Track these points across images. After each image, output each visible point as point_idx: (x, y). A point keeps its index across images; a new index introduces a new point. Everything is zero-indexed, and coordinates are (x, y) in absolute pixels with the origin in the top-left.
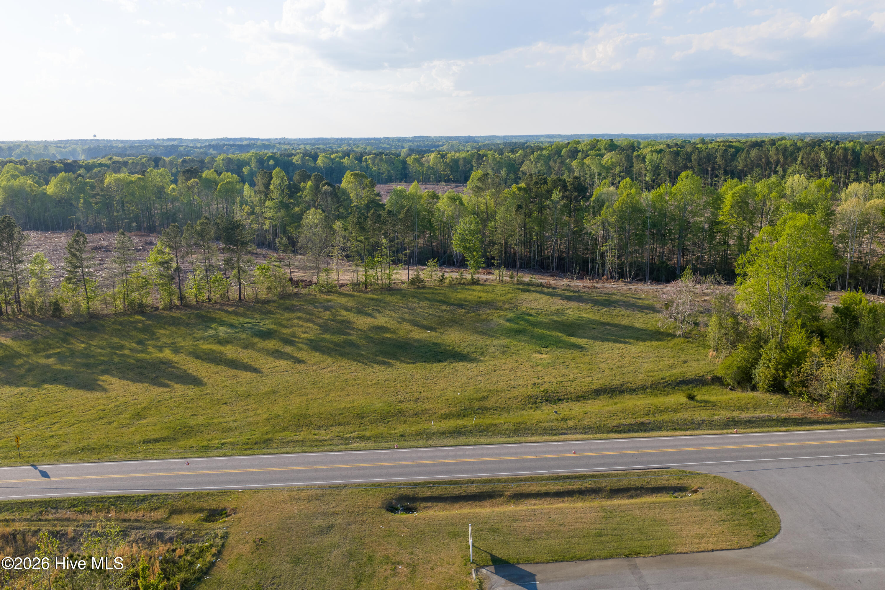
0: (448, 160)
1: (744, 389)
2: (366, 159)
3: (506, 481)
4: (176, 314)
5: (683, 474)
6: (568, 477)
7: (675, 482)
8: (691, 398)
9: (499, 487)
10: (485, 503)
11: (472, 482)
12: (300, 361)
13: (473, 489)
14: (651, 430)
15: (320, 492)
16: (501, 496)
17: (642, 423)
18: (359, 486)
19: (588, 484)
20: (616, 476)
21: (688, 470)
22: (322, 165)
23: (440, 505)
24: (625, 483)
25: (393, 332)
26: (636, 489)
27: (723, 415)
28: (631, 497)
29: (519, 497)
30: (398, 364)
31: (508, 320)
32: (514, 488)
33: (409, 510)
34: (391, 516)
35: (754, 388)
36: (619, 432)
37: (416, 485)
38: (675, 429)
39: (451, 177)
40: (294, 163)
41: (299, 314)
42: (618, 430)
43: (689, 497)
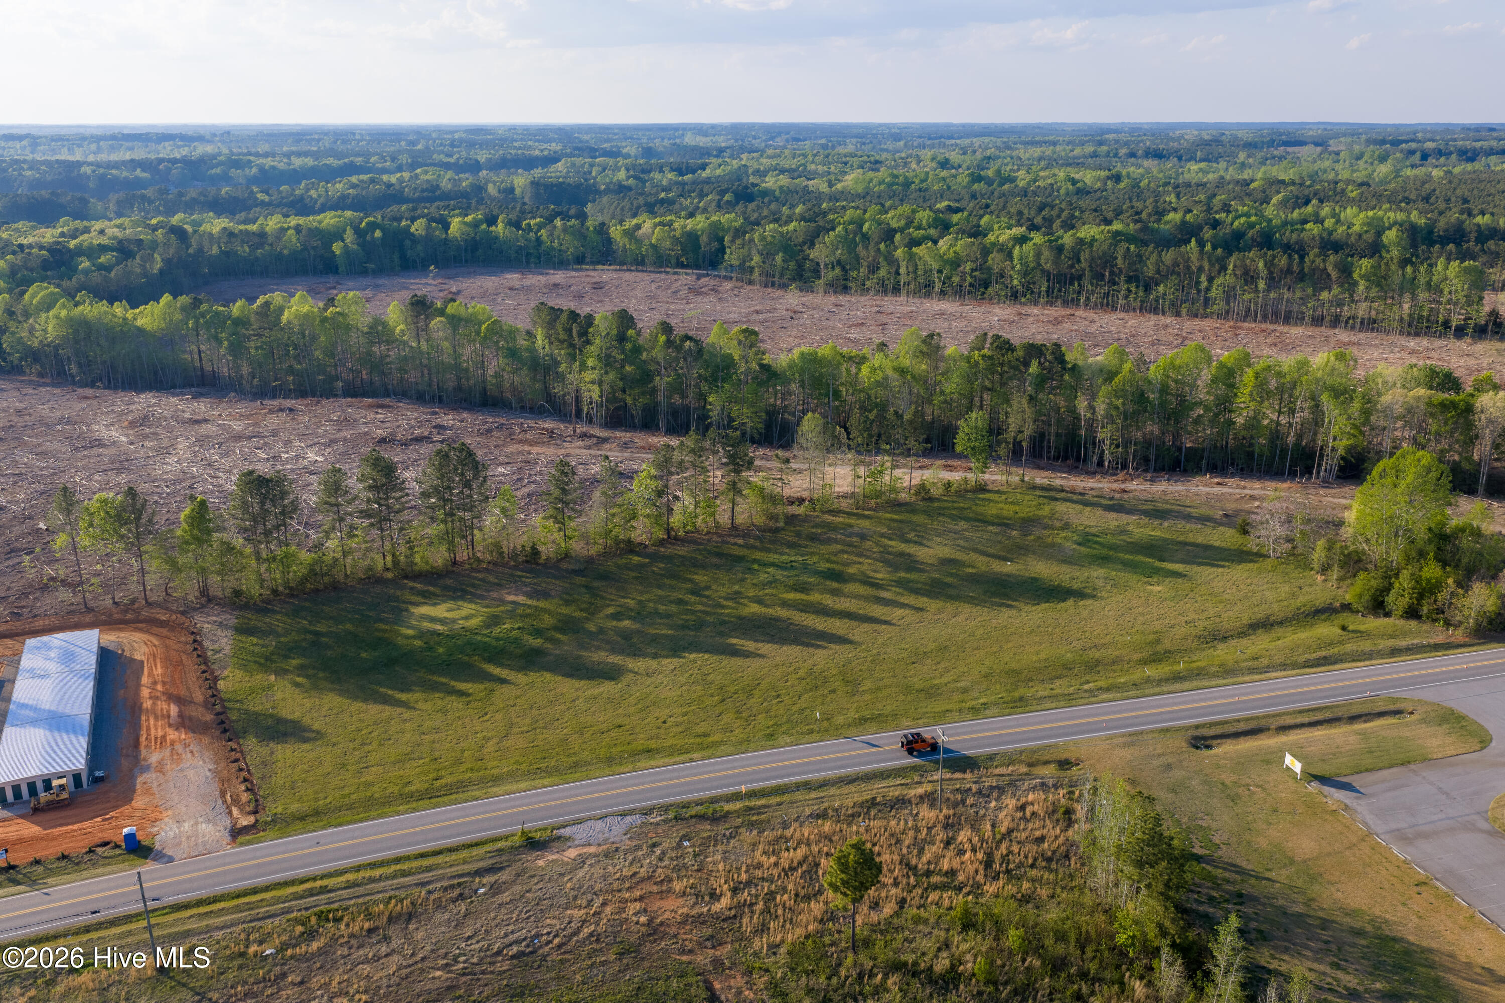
0: (677, 233)
1: (1376, 615)
2: (529, 225)
3: (1264, 717)
4: (682, 551)
5: (1394, 700)
6: (1309, 710)
7: (1392, 707)
8: (1344, 628)
9: (1263, 723)
10: (1262, 736)
11: (1238, 721)
12: (921, 610)
13: (1242, 726)
14: (1335, 663)
15: (1129, 739)
16: (1269, 729)
17: (1325, 658)
18: (1152, 731)
19: (1328, 715)
20: (1344, 705)
21: (1395, 696)
22: (457, 235)
23: (1229, 741)
24: (1355, 710)
25: (973, 567)
26: (1366, 715)
27: (1384, 644)
28: (1365, 722)
29: (1284, 729)
30: (1022, 605)
31: (1079, 544)
32: (1274, 724)
33: (1209, 747)
34: (1199, 751)
35: (1387, 615)
36: (1312, 666)
37: (1197, 727)
38: (1354, 661)
39: (683, 259)
40: (413, 234)
41: (839, 547)
42: (1308, 664)
43: (1408, 718)
